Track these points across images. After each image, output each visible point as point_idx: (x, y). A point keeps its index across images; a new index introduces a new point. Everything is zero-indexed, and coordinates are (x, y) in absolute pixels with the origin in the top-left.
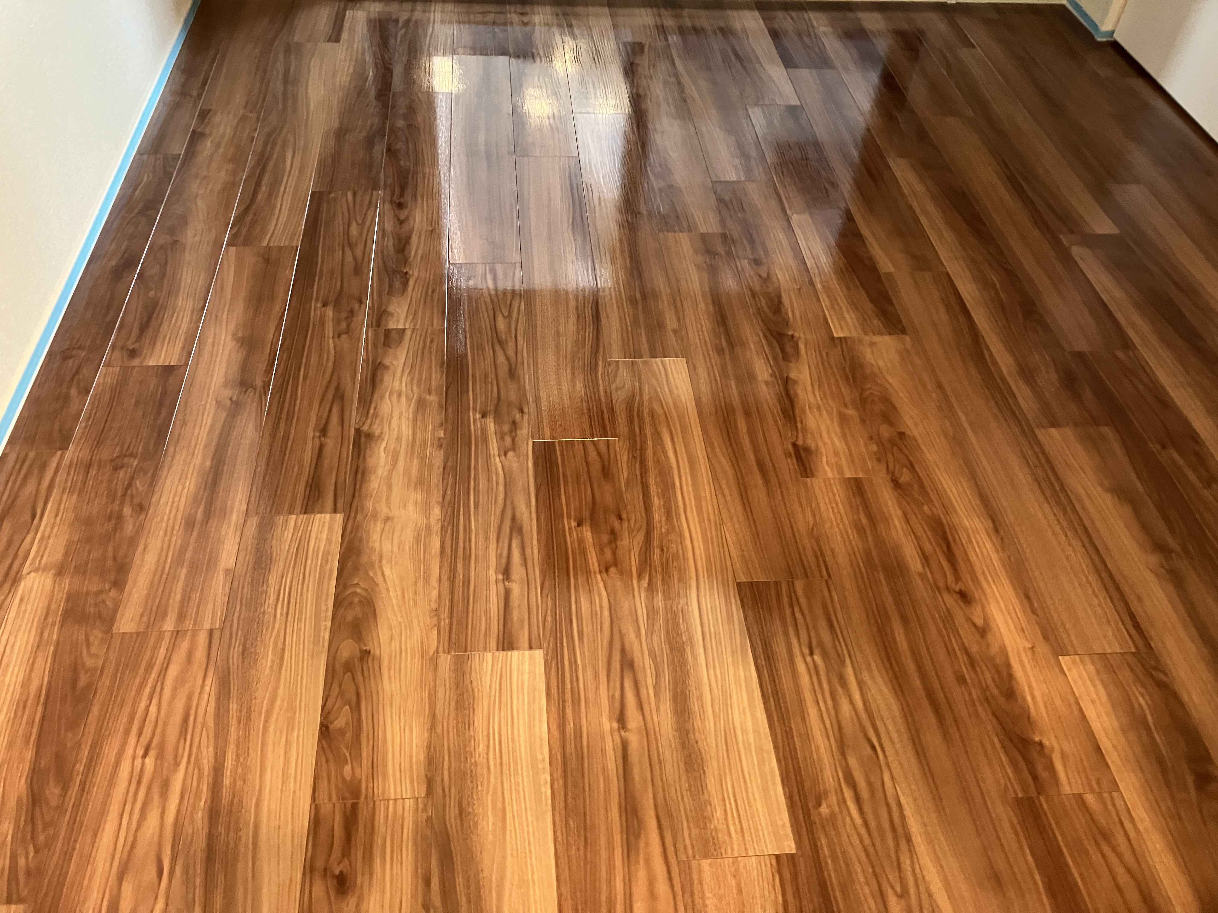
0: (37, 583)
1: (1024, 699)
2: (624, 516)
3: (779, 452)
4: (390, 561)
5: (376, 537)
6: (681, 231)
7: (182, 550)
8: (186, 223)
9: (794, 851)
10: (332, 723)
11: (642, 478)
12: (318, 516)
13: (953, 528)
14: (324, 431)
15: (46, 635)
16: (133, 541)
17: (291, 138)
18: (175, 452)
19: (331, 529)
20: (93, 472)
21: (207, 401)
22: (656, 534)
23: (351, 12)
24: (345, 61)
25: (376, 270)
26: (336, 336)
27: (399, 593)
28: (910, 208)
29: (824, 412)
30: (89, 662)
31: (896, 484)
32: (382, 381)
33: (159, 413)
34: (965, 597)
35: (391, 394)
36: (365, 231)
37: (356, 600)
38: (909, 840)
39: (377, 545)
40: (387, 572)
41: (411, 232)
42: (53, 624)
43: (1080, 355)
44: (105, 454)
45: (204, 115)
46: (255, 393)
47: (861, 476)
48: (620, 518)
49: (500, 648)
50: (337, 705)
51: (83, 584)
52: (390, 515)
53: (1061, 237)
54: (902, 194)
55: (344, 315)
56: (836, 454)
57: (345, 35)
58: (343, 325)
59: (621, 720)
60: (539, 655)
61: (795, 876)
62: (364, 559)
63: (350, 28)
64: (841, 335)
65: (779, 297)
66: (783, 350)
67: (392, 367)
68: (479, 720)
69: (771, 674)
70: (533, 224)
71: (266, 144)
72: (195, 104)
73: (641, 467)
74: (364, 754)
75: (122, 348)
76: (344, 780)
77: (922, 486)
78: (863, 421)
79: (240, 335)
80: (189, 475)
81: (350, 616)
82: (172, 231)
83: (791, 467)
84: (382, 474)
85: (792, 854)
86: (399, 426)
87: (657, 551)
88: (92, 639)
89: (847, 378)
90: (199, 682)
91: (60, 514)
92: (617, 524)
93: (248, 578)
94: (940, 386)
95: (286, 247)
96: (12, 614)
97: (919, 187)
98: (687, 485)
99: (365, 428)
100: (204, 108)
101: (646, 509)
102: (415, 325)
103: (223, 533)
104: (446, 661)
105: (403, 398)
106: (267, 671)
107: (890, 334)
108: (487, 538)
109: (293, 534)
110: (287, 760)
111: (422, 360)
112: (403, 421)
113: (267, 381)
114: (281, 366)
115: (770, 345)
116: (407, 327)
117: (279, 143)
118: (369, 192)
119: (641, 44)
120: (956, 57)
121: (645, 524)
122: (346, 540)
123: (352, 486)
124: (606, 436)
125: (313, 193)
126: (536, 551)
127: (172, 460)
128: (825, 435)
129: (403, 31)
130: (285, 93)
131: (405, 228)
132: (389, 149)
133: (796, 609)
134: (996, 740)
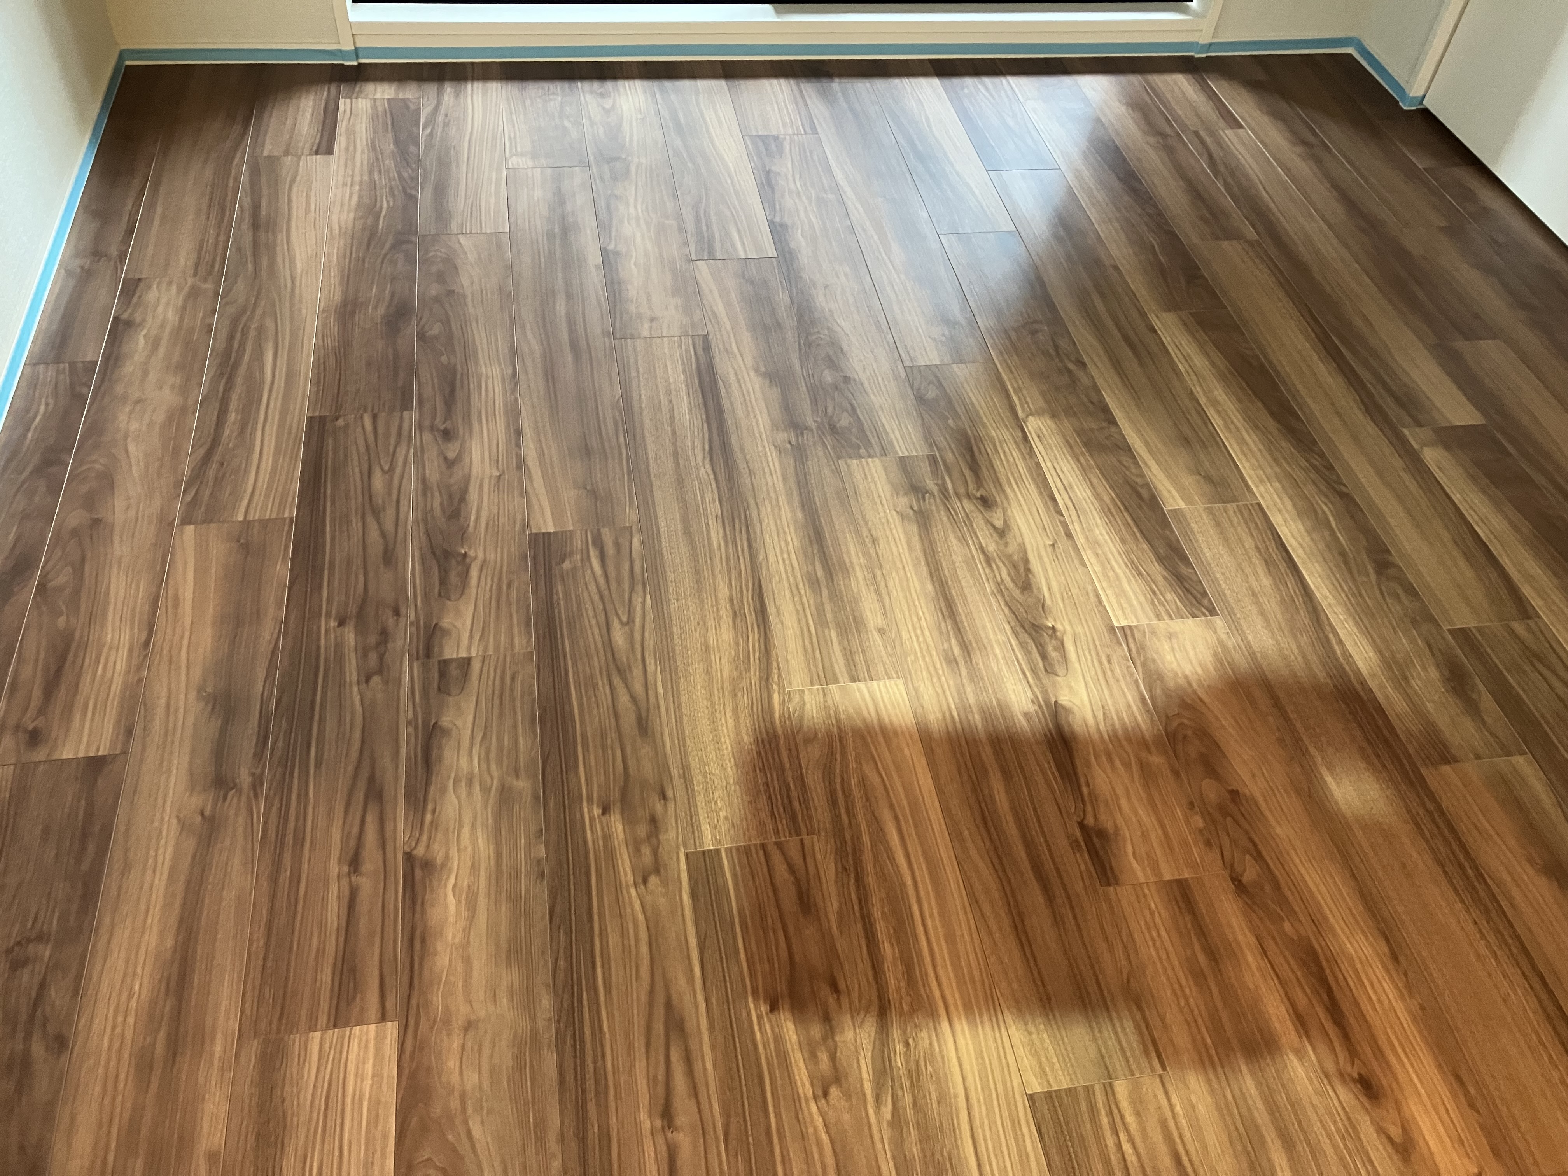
2: (842, 986)
3: (1061, 844)
4: (479, 1109)
5: (452, 1063)
6: (870, 456)
8: (112, 486)
11: (861, 909)
12: (357, 1030)
13: (1333, 960)
14: (355, 863)
17: (269, 324)
19: (379, 1054)
21: (162, 819)
23: (348, 101)
24: (345, 184)
25: (417, 554)
26: (363, 679)
27: (498, 1168)
28: (1191, 395)
29: (1118, 763)
31: (1239, 886)
32: (440, 758)
33: (83, 848)
34: (1369, 1088)
35: (456, 781)
36: (396, 482)
39: (455, 1078)
40: (477, 1131)
41: (467, 480)
45: (131, 288)
46: (239, 800)
47: (1186, 876)
48: (835, 988)
52: (472, 1016)
53: (1406, 431)
55: (372, 639)
56: (1145, 836)
57: (340, 142)
58: (373, 658)
62: (436, 1110)
63: (347, 129)
64: (1124, 623)
65: (1026, 563)
66: (1044, 656)
67: (454, 732)
70: (651, 455)
71: (231, 337)
72: (116, 271)
73: (858, 888)
75: (17, 728)
77: (1277, 886)
78: (1176, 774)
79: (209, 690)
80: (139, 970)
82: (90, 502)
83: (1083, 868)
84: (454, 937)
86: (474, 842)
92: (831, 999)
93: (248, 1170)
95: (274, 522)
97: (1200, 361)
98: (931, 916)
99: (420, 851)
100: (130, 276)
101: (873, 967)
102: (485, 650)
103: (201, 1080)
105: (477, 788)
107: (1194, 616)
108: (630, 1048)
109: (318, 1071)
111: (501, 713)
112: (479, 832)
113: (258, 771)
114: (280, 744)
115: (1023, 645)
116: (474, 654)
117: (252, 333)
118: (397, 414)
119: (776, 138)
120: (1220, 144)
121: (874, 998)
122: (406, 1072)
123: (408, 965)
124: (798, 834)
125: (311, 420)
126: (709, 1066)
127: (109, 942)
128: (1124, 803)
129: (429, 130)
130: (255, 244)
131: (458, 474)
132: (422, 336)
133: (1123, 1137)
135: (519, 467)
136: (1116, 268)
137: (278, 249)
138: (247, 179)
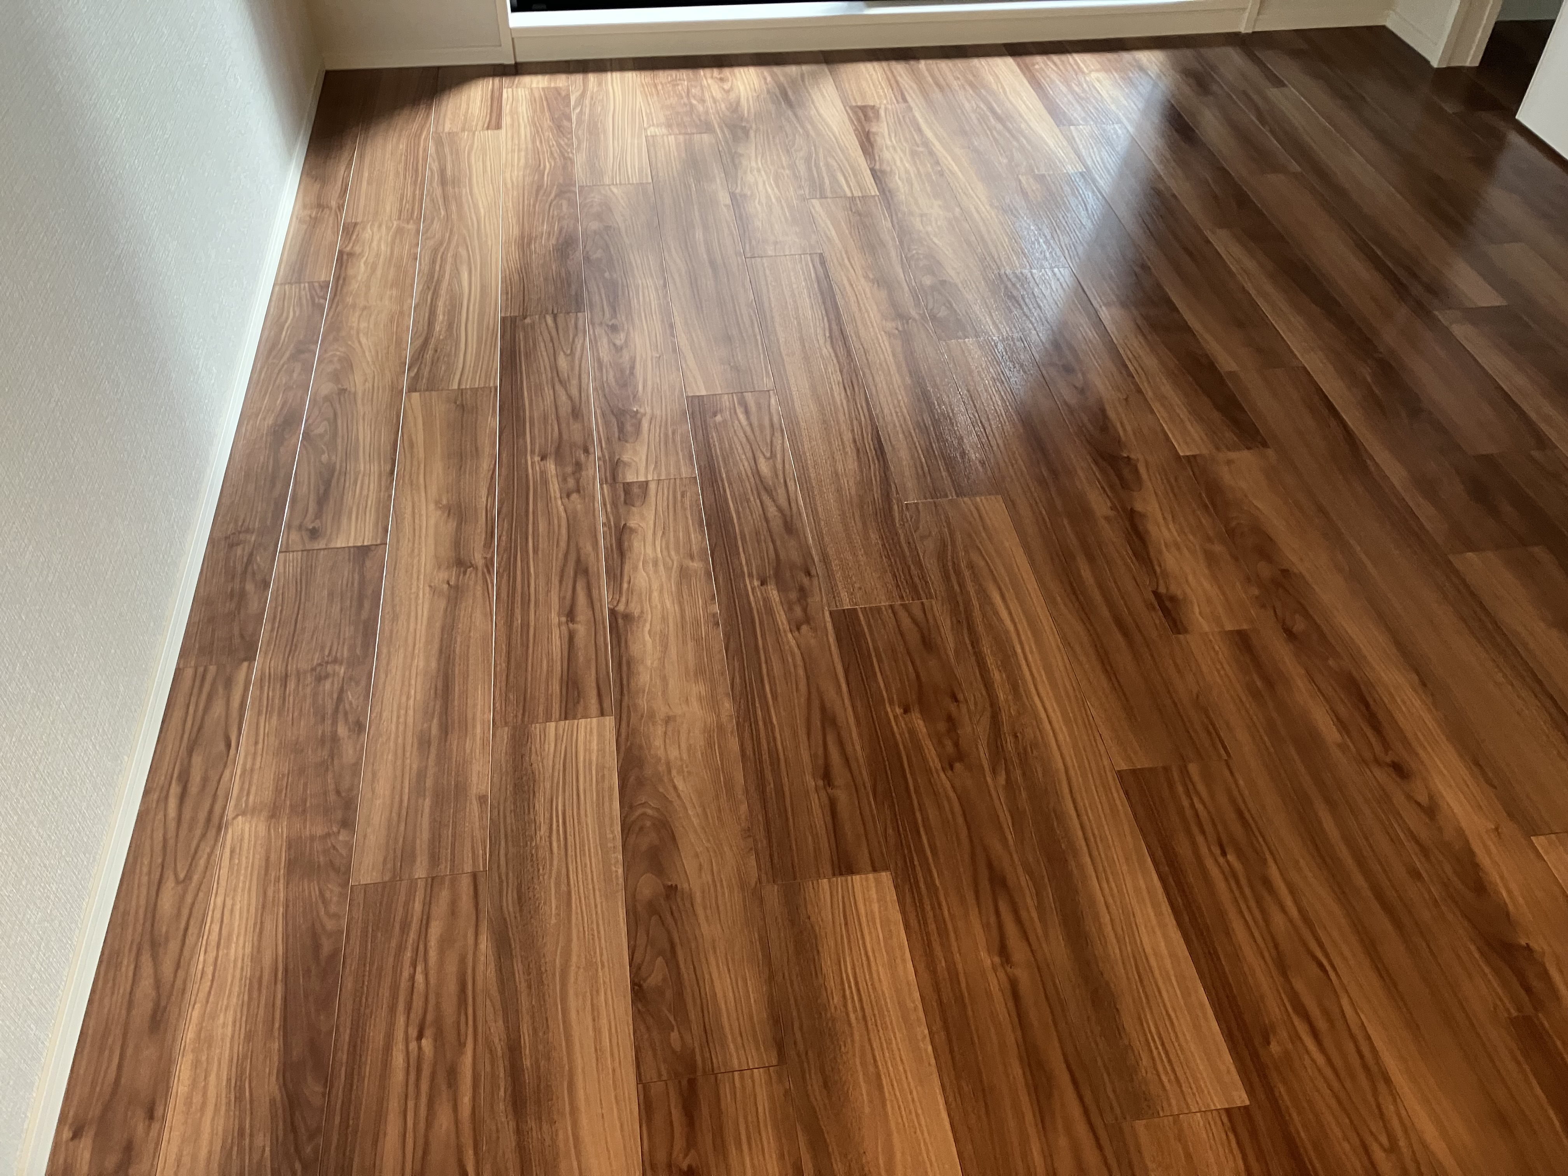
0: (247, 829)
1: (1498, 893)
2: (960, 697)
3: (1138, 603)
4: (680, 771)
5: (658, 742)
6: (966, 337)
7: (421, 775)
8: (351, 367)
9: (1247, 1103)
10: (645, 980)
11: (974, 649)
12: (583, 721)
13: (1370, 686)
14: (571, 615)
15: (270, 893)
16: (355, 768)
17: (463, 252)
18: (389, 652)
19: (600, 735)
20: (291, 685)
21: (418, 587)
22: (1004, 717)
23: (510, 90)
24: (513, 150)
25: (598, 411)
26: (564, 495)
27: (699, 810)
28: (1244, 291)
29: (1185, 551)
30: (330, 925)
31: (1290, 634)
32: (630, 548)
33: (361, 606)
34: (1400, 771)
35: (645, 563)
36: (576, 362)
37: (648, 823)
38: (1388, 1081)
39: (661, 753)
40: (680, 785)
41: (633, 360)
42: (277, 880)
43: (1487, 460)
44: (304, 661)
45: (350, 230)
46: (476, 574)
47: (1245, 627)
48: (956, 700)
49: (837, 872)
50: (648, 958)
51: (305, 828)
52: (671, 714)
53: (1437, 314)
54: (1230, 273)
55: (569, 469)
56: (1209, 601)
57: (506, 120)
58: (571, 482)
59: (1003, 952)
60: (886, 877)
61: (1254, 1133)
62: (648, 772)
63: (512, 111)
64: (1189, 453)
65: (1103, 411)
66: (1119, 476)
67: (640, 531)
68: (827, 964)
69: (1179, 883)
70: (782, 340)
71: (433, 262)
72: (337, 218)
73: (970, 634)
74: (692, 1016)
75: (300, 528)
76: (674, 1052)
77: (1322, 635)
78: (1235, 558)
79: (444, 502)
80: (413, 682)
81: (644, 843)
82: (336, 377)
83: (1157, 622)
84: (652, 663)
85: (1246, 1108)
86: (663, 603)
87: (1010, 739)
88: (328, 895)
89: (1206, 506)
90: (471, 941)
91: (261, 741)
92: (953, 707)
93: (510, 806)
94: (1321, 510)
95: (483, 389)
96: (224, 871)
97: (1250, 264)
98: (1032, 652)
99: (621, 608)
100: (349, 220)
101: (985, 685)
102: (659, 474)
103: (468, 751)
104: (773, 893)
105: (661, 567)
106: (553, 921)
107: (1249, 448)
108: (795, 737)
109: (556, 745)
110: (597, 1031)
111: (675, 519)
112: (666, 596)
113: (489, 556)
114: (504, 538)
115: (1102, 470)
116: (650, 478)
117: (450, 260)
118: (572, 315)
119: (873, 107)
120: (1265, 99)
121: (987, 705)
122: (623, 748)
123: (618, 681)
124: (919, 598)
125: (503, 319)
126: (858, 748)
127: (388, 664)
128: (1191, 578)
129: (578, 110)
130: (445, 198)
131: (625, 357)
132: (587, 259)
133: (1196, 800)
134: (1473, 948)
135: (674, 351)
136: (1174, 196)
137: (464, 200)
138: (434, 148)
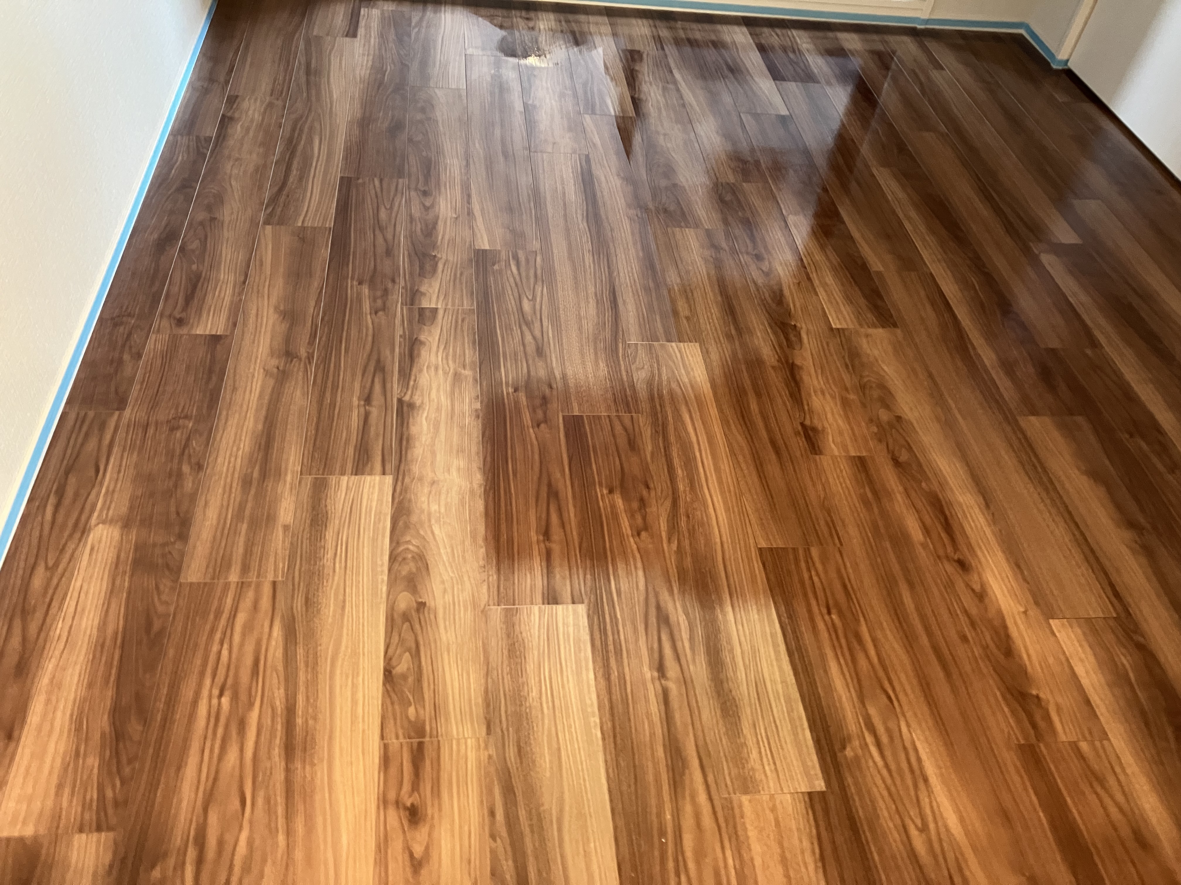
0: (105, 534)
1: (1021, 657)
2: (652, 486)
3: (790, 431)
4: (438, 520)
5: (424, 499)
6: (687, 227)
7: (241, 508)
8: (222, 202)
9: (824, 789)
10: (394, 668)
11: (665, 451)
12: (368, 478)
13: (950, 504)
14: (368, 400)
15: (118, 582)
16: (193, 498)
17: (317, 125)
18: (227, 414)
19: (381, 490)
20: (151, 431)
21: (255, 369)
22: (682, 504)
23: (366, 10)
24: (363, 55)
25: (406, 253)
26: (373, 312)
27: (449, 550)
28: (894, 212)
29: (828, 396)
30: (161, 609)
31: (896, 462)
32: (419, 355)
33: (209, 379)
34: (963, 565)
35: (428, 367)
36: (394, 215)
37: (410, 556)
38: (926, 780)
39: (425, 506)
40: (437, 531)
41: (437, 218)
42: (125, 572)
43: (1053, 352)
44: (163, 414)
45: (232, 100)
46: (300, 363)
47: (864, 454)
48: (648, 487)
49: (546, 601)
50: (398, 652)
51: (150, 536)
52: (436, 479)
53: (1031, 244)
54: (887, 201)
55: (379, 293)
56: (841, 433)
57: (361, 31)
58: (379, 302)
59: (661, 669)
60: (582, 609)
61: (826, 812)
62: (414, 518)
63: (365, 25)
64: (839, 326)
65: (781, 291)
66: (787, 339)
67: (427, 344)
68: (530, 667)
69: (794, 632)
70: (550, 215)
71: (293, 130)
72: (223, 89)
73: (664, 442)
74: (426, 696)
75: (170, 316)
76: (410, 721)
77: (920, 466)
78: (864, 405)
79: (282, 308)
80: (243, 438)
81: (405, 571)
82: (209, 208)
83: (801, 444)
84: (426, 441)
85: (822, 793)
86: (439, 398)
87: (684, 518)
88: (162, 587)
89: (847, 366)
90: (266, 629)
91: (123, 471)
92: (645, 493)
93: (306, 535)
94: (931, 376)
95: (320, 228)
96: (84, 563)
97: (901, 195)
98: (707, 457)
99: (407, 398)
100: (232, 93)
101: (671, 480)
102: (447, 305)
103: (279, 491)
104: (496, 613)
105: (440, 372)
106: (330, 620)
107: (883, 327)
108: (527, 503)
109: (346, 494)
110: (354, 702)
111: (455, 338)
112: (442, 393)
113: (311, 351)
114: (324, 339)
115: (775, 333)
116: (439, 306)
117: (306, 130)
118: (395, 180)
119: (639, 52)
120: (928, 78)
121: (670, 493)
122: (396, 501)
123: (398, 451)
124: (630, 412)
125: (342, 178)
126: (572, 515)
127: (226, 423)
128: (829, 416)
129: (416, 30)
130: (308, 83)
131: (431, 216)
132: (410, 140)
133: (813, 573)
134: (998, 694)
135: (469, 214)
136: (853, 140)
137: (322, 86)
138: (303, 47)
